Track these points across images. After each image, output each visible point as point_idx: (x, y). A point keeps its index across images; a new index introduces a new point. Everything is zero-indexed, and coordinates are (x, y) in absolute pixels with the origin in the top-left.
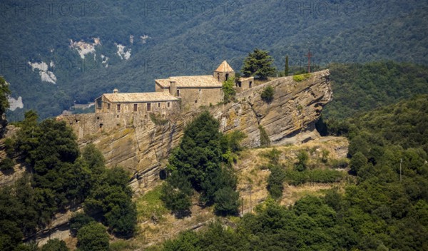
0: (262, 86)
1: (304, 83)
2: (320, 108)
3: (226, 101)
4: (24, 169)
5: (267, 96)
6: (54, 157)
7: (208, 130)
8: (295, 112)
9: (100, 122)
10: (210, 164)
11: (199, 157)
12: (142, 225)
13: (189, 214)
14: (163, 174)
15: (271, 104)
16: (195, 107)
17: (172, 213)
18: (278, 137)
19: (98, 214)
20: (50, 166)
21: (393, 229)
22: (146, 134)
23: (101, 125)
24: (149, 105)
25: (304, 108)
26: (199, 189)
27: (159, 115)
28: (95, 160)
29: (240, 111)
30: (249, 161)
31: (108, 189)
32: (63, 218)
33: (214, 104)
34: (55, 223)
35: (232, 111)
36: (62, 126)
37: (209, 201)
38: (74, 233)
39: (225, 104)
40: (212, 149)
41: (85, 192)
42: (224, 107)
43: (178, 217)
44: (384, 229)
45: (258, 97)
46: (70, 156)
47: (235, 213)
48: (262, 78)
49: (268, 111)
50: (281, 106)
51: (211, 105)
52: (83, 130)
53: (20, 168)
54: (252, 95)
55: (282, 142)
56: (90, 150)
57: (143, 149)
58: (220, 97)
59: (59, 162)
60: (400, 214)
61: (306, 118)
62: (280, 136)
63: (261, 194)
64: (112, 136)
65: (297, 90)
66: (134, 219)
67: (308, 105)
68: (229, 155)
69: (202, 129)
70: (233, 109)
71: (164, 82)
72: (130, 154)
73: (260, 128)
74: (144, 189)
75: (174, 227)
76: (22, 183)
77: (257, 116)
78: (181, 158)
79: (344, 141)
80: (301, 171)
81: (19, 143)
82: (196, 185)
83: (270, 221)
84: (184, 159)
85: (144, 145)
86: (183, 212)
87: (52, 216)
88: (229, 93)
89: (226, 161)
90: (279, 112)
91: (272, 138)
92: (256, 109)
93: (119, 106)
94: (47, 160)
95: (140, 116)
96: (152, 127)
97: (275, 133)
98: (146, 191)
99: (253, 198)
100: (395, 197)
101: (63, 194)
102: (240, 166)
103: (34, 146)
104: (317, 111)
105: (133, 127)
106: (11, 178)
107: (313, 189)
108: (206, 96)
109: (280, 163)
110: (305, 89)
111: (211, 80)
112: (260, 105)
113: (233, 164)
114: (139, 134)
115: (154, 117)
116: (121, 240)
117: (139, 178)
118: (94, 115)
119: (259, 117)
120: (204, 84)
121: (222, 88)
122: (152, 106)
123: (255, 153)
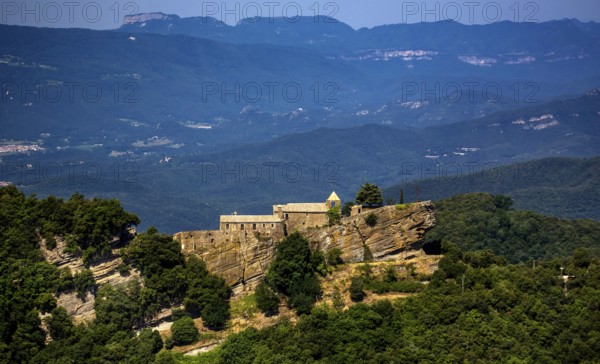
0: (368, 212)
1: (404, 211)
2: (422, 232)
3: (331, 224)
4: (139, 272)
5: (371, 221)
6: (155, 264)
7: (293, 246)
8: (398, 235)
9: (211, 238)
10: (296, 274)
12: (234, 321)
13: (276, 313)
15: (375, 228)
16: (303, 228)
17: (262, 312)
18: (380, 254)
19: (195, 310)
21: (429, 332)
22: (250, 248)
23: (213, 240)
24: (254, 225)
25: (406, 231)
26: (287, 294)
27: (264, 233)
28: (200, 269)
29: (344, 232)
30: (344, 273)
32: (167, 313)
33: (320, 226)
34: (161, 316)
35: (337, 232)
38: (173, 325)
39: (330, 226)
40: (297, 262)
41: (183, 293)
42: (329, 229)
43: (267, 316)
44: (423, 332)
45: (362, 221)
49: (372, 233)
50: (384, 229)
51: (317, 226)
53: (136, 271)
54: (357, 220)
55: (384, 259)
56: (193, 259)
57: (247, 260)
58: (325, 221)
59: (160, 268)
61: (408, 240)
62: (383, 253)
64: (220, 249)
65: (398, 217)
66: (227, 317)
67: (411, 229)
68: (324, 266)
70: (338, 231)
72: (235, 263)
73: (365, 246)
77: (362, 237)
81: (131, 254)
82: (283, 291)
85: (248, 257)
87: (159, 311)
88: (334, 218)
89: (320, 272)
90: (383, 233)
91: (375, 255)
92: (361, 231)
93: (228, 225)
94: (151, 266)
96: (255, 242)
97: (378, 251)
98: (250, 293)
101: (165, 293)
102: (334, 276)
104: (419, 234)
105: (239, 242)
106: (128, 279)
107: (393, 297)
108: (313, 220)
109: (371, 275)
110: (407, 216)
111: (322, 207)
112: (365, 228)
113: (328, 275)
114: (244, 248)
115: (258, 235)
116: (212, 332)
117: (244, 283)
118: (206, 232)
119: (364, 238)
120: (312, 210)
121: (328, 213)
122: (257, 226)
123: (353, 266)
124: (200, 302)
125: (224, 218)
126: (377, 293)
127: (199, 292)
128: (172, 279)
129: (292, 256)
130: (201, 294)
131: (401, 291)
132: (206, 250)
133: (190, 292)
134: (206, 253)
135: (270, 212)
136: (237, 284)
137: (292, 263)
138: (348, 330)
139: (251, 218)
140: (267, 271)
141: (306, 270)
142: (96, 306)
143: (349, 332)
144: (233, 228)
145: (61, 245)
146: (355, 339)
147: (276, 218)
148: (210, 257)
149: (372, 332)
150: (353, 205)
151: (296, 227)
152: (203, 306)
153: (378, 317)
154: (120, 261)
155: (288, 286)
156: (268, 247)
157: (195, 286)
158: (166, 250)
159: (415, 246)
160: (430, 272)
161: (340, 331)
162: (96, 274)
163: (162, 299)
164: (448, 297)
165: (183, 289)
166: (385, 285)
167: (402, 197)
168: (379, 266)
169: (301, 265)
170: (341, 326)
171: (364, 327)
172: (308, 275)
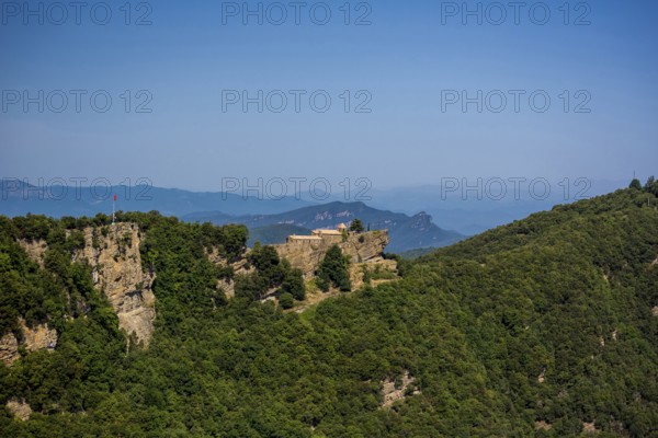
0: (358, 235)
1: (377, 235)
2: (384, 246)
3: (343, 241)
4: (255, 268)
5: (361, 240)
6: (269, 262)
7: (336, 253)
8: (373, 248)
10: (338, 268)
11: (333, 265)
12: (308, 295)
13: (328, 291)
14: (316, 273)
15: (363, 244)
16: (330, 243)
17: (321, 290)
19: (288, 289)
20: (267, 266)
22: (308, 254)
23: (289, 249)
24: (310, 241)
25: (377, 246)
26: (333, 280)
27: (314, 246)
28: (286, 264)
29: (350, 246)
30: (354, 269)
31: (293, 278)
32: (272, 291)
33: (338, 242)
34: (269, 293)
35: (346, 246)
36: (272, 249)
37: (337, 285)
38: (277, 298)
40: (339, 262)
41: (282, 279)
42: (343, 244)
43: (324, 292)
45: (357, 240)
46: (275, 262)
47: (349, 290)
48: (358, 231)
49: (361, 247)
50: (367, 245)
52: (281, 251)
53: (253, 267)
54: (354, 239)
55: (367, 261)
56: (284, 260)
57: (307, 261)
58: (341, 239)
59: (271, 265)
60: (423, 292)
61: (378, 251)
62: (367, 258)
63: (360, 283)
64: (294, 254)
65: (374, 238)
66: (303, 293)
67: (379, 245)
68: (345, 265)
69: (334, 253)
71: (316, 232)
72: (301, 264)
73: (358, 254)
74: (308, 279)
75: (322, 296)
76: (254, 274)
77: (357, 249)
78: (325, 265)
79: (394, 262)
80: (377, 273)
81: (253, 256)
82: (332, 278)
83: (367, 293)
84: (326, 266)
85: (308, 259)
86: (325, 290)
87: (268, 290)
88: (345, 237)
90: (366, 247)
91: (363, 259)
92: (356, 245)
93: (296, 241)
94: (265, 263)
95: (306, 246)
96: (311, 251)
97: (364, 257)
99: (357, 284)
100: (421, 284)
102: (350, 270)
103: (259, 257)
104: (382, 248)
105: (303, 251)
106: (249, 272)
107: (382, 281)
108: (335, 239)
109: (367, 270)
110: (378, 238)
111: (338, 232)
114: (306, 254)
116: (299, 302)
118: (285, 245)
120: (334, 233)
121: (341, 235)
128: (277, 271)
131: (384, 279)
132: (287, 255)
133: (287, 278)
134: (288, 257)
135: (309, 233)
139: (307, 237)
140: (318, 267)
142: (235, 287)
145: (215, 251)
146: (389, 302)
147: (318, 237)
151: (326, 243)
154: (245, 261)
155: (334, 275)
156: (316, 254)
159: (380, 255)
160: (393, 268)
162: (235, 268)
163: (271, 283)
166: (376, 275)
172: (342, 269)
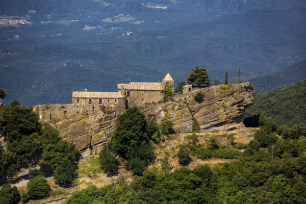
0: (196, 91)
1: (227, 90)
2: (242, 108)
3: (165, 100)
5: (199, 98)
6: (16, 131)
7: (131, 119)
8: (221, 110)
9: (64, 110)
10: (133, 142)
11: (122, 137)
12: (81, 180)
13: (116, 174)
15: (202, 104)
16: (142, 104)
17: (105, 173)
18: (206, 126)
20: (14, 137)
22: (97, 119)
23: (65, 112)
24: (101, 100)
25: (229, 107)
27: (109, 107)
29: (176, 107)
30: (175, 141)
32: (26, 172)
33: (156, 101)
34: (20, 174)
39: (165, 102)
40: (134, 132)
41: (38, 156)
42: (163, 104)
43: (108, 176)
45: (192, 98)
49: (200, 108)
50: (210, 105)
51: (153, 102)
54: (187, 97)
55: (210, 130)
57: (94, 129)
58: (160, 97)
59: (20, 135)
61: (230, 114)
62: (209, 125)
64: (71, 120)
65: (222, 95)
66: (75, 176)
67: (233, 106)
70: (171, 106)
71: (119, 86)
72: (84, 132)
73: (193, 119)
75: (103, 181)
77: (191, 111)
82: (123, 155)
85: (95, 127)
86: (113, 173)
87: (19, 170)
88: (167, 95)
89: (154, 140)
90: (208, 109)
91: (202, 127)
92: (190, 106)
93: (78, 100)
94: (12, 133)
96: (101, 115)
97: (204, 123)
98: (96, 157)
101: (23, 156)
102: (166, 144)
104: (240, 110)
105: (87, 114)
108: (150, 97)
109: (197, 144)
110: (230, 95)
111: (158, 86)
112: (194, 104)
113: (161, 142)
114: (91, 119)
115: (103, 109)
116: (62, 189)
117: (91, 148)
118: (60, 105)
119: (193, 112)
120: (149, 88)
121: (162, 91)
122: (103, 101)
123: (182, 136)
124: (53, 163)
125: (76, 94)
126: (201, 158)
127: (52, 155)
128: (29, 144)
129: (130, 126)
130: (53, 157)
131: (221, 158)
132: (59, 120)
133: (45, 154)
134: (60, 123)
135: (115, 89)
136: (85, 149)
137: (130, 132)
138: (172, 189)
139: (98, 94)
140: (110, 139)
141: (142, 138)
143: (173, 192)
144: (83, 102)
146: (177, 198)
147: (119, 95)
148: (63, 126)
149: (192, 191)
150: (185, 85)
151: (136, 102)
152: (55, 167)
153: (198, 179)
155: (126, 151)
156: (111, 118)
157: (49, 150)
158: (25, 120)
159: (236, 120)
160: (246, 142)
161: (165, 190)
163: (21, 161)
164: (259, 164)
165: (39, 152)
166: (208, 152)
167: (226, 78)
168: (204, 136)
169: (137, 134)
170: (166, 186)
171: (185, 188)
172: (143, 143)
